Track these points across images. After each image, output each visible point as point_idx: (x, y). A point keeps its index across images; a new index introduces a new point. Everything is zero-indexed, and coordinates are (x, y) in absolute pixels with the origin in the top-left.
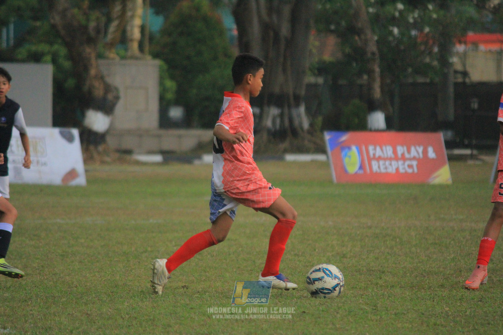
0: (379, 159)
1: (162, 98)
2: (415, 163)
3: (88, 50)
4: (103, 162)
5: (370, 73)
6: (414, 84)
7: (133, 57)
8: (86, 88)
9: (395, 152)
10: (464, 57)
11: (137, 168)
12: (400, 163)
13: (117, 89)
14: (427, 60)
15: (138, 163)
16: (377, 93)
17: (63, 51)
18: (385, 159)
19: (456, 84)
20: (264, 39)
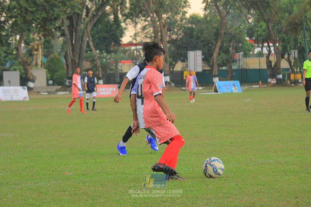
0: (102, 91)
1: (47, 78)
2: (111, 92)
3: (28, 67)
4: (33, 95)
5: (99, 70)
6: (109, 73)
7: (39, 69)
8: (28, 77)
9: (106, 89)
10: (121, 66)
11: (41, 96)
12: (107, 92)
13: (36, 77)
14: (112, 67)
15: (42, 95)
16: (101, 75)
17: (22, 68)
18: (103, 91)
19: (120, 73)
20: (72, 63)
